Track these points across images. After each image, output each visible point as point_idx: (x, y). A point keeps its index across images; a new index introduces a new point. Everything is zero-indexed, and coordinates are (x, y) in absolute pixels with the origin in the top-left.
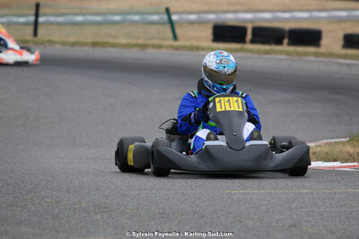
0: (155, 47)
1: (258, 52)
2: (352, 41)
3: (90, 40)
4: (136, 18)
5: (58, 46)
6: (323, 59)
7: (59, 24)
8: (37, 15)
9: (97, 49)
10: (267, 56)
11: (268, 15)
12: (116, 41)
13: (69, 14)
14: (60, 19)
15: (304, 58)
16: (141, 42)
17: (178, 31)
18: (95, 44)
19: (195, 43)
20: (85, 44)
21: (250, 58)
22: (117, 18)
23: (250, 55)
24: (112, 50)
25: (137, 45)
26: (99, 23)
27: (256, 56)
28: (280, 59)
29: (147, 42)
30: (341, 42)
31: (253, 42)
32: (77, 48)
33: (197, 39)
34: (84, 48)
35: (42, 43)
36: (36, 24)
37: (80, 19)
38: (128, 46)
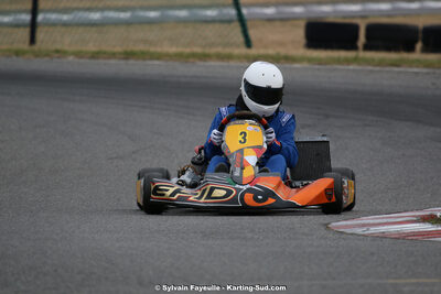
0: (220, 57)
3: (118, 49)
4: (183, 13)
5: (71, 58)
7: (65, 24)
8: (34, 12)
9: (131, 62)
10: (396, 69)
11: (385, 7)
12: (159, 50)
13: (78, 9)
14: (65, 17)
16: (198, 50)
17: (252, 33)
18: (128, 55)
19: (282, 51)
20: (113, 55)
21: (371, 71)
22: (153, 14)
23: (370, 68)
24: (156, 62)
25: (194, 55)
26: (128, 23)
27: (378, 68)
28: (417, 73)
29: (207, 51)
31: (367, 47)
32: (101, 61)
33: (281, 44)
34: (113, 61)
35: (48, 54)
36: (33, 25)
37: (96, 16)
38: (180, 57)
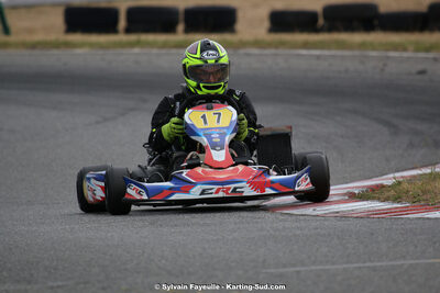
1: (165, 45)
2: (283, 22)
6: (272, 51)
15: (242, 51)
30: (267, 24)
31: (128, 31)
